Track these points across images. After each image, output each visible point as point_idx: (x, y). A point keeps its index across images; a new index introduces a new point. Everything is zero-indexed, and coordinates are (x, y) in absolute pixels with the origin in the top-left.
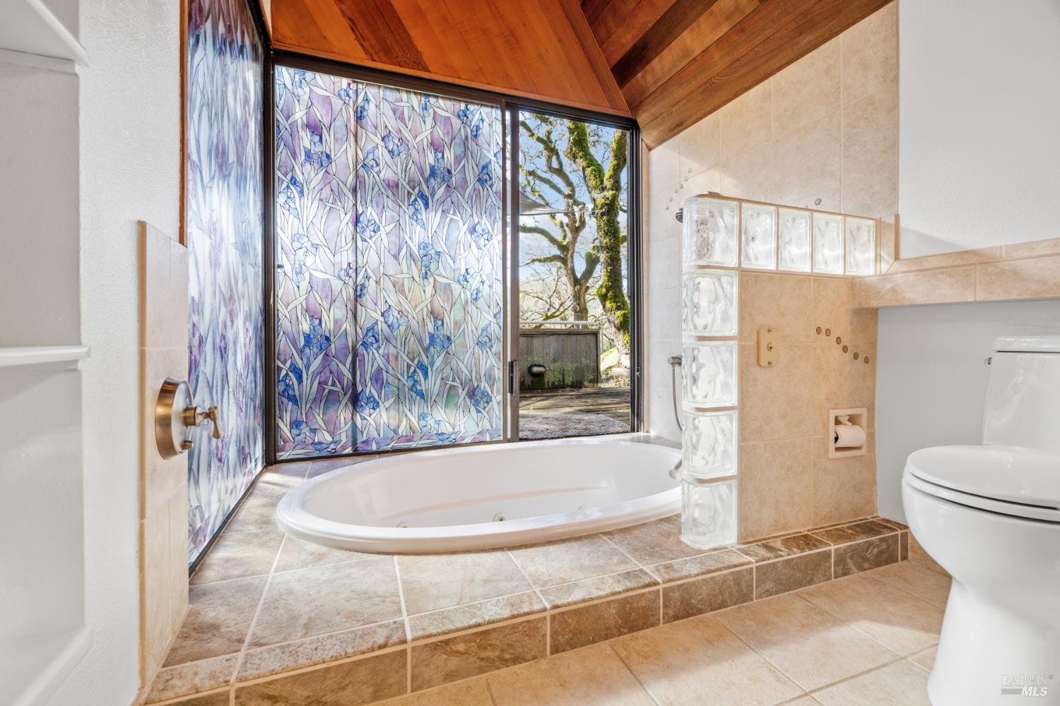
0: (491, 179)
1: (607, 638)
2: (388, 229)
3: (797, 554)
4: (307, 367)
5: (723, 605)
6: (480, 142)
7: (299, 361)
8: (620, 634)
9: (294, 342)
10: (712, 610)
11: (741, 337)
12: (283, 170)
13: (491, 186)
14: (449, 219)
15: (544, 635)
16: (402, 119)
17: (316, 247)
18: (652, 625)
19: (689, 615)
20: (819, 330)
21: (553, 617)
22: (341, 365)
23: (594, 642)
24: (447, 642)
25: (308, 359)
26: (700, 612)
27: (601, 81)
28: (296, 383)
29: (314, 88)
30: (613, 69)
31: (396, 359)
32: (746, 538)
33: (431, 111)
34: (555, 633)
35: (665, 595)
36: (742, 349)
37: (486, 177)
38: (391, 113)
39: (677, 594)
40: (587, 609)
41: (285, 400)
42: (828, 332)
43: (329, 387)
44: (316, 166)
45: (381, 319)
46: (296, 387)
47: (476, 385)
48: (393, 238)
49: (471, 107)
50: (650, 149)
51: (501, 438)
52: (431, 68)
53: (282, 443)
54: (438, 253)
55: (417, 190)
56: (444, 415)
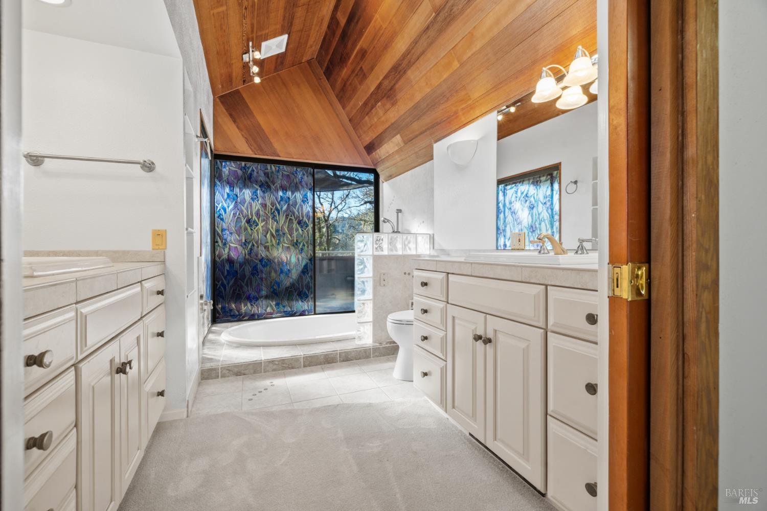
0: (308, 200)
1: (320, 364)
2: (262, 224)
3: (388, 345)
4: (228, 284)
5: (360, 358)
6: (303, 184)
7: (225, 282)
8: (325, 364)
9: (223, 273)
10: (356, 360)
11: (374, 276)
12: (218, 202)
13: (308, 203)
14: (288, 219)
15: (301, 362)
16: (268, 177)
17: (231, 233)
18: (335, 362)
19: (348, 361)
20: (405, 273)
21: (304, 357)
22: (242, 283)
23: (316, 365)
24: (273, 361)
25: (229, 280)
26: (352, 360)
27: (359, 153)
28: (223, 291)
29: (230, 168)
30: (365, 148)
31: (266, 280)
32: (374, 342)
33: (281, 173)
34: (304, 362)
35: (340, 354)
36: (374, 281)
37: (305, 199)
38: (263, 175)
39: (344, 354)
40: (314, 356)
41: (219, 297)
42: (409, 274)
43: (237, 292)
44: (232, 200)
45: (259, 262)
46: (224, 292)
47: (301, 290)
48: (264, 228)
49: (299, 170)
50: (383, 182)
51: (313, 313)
52: (281, 155)
53: (218, 315)
54: (284, 234)
55: (274, 207)
56: (287, 303)
